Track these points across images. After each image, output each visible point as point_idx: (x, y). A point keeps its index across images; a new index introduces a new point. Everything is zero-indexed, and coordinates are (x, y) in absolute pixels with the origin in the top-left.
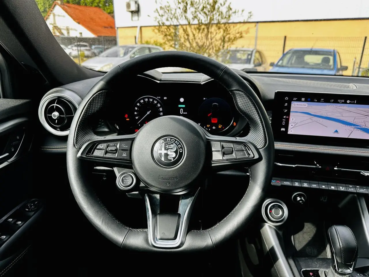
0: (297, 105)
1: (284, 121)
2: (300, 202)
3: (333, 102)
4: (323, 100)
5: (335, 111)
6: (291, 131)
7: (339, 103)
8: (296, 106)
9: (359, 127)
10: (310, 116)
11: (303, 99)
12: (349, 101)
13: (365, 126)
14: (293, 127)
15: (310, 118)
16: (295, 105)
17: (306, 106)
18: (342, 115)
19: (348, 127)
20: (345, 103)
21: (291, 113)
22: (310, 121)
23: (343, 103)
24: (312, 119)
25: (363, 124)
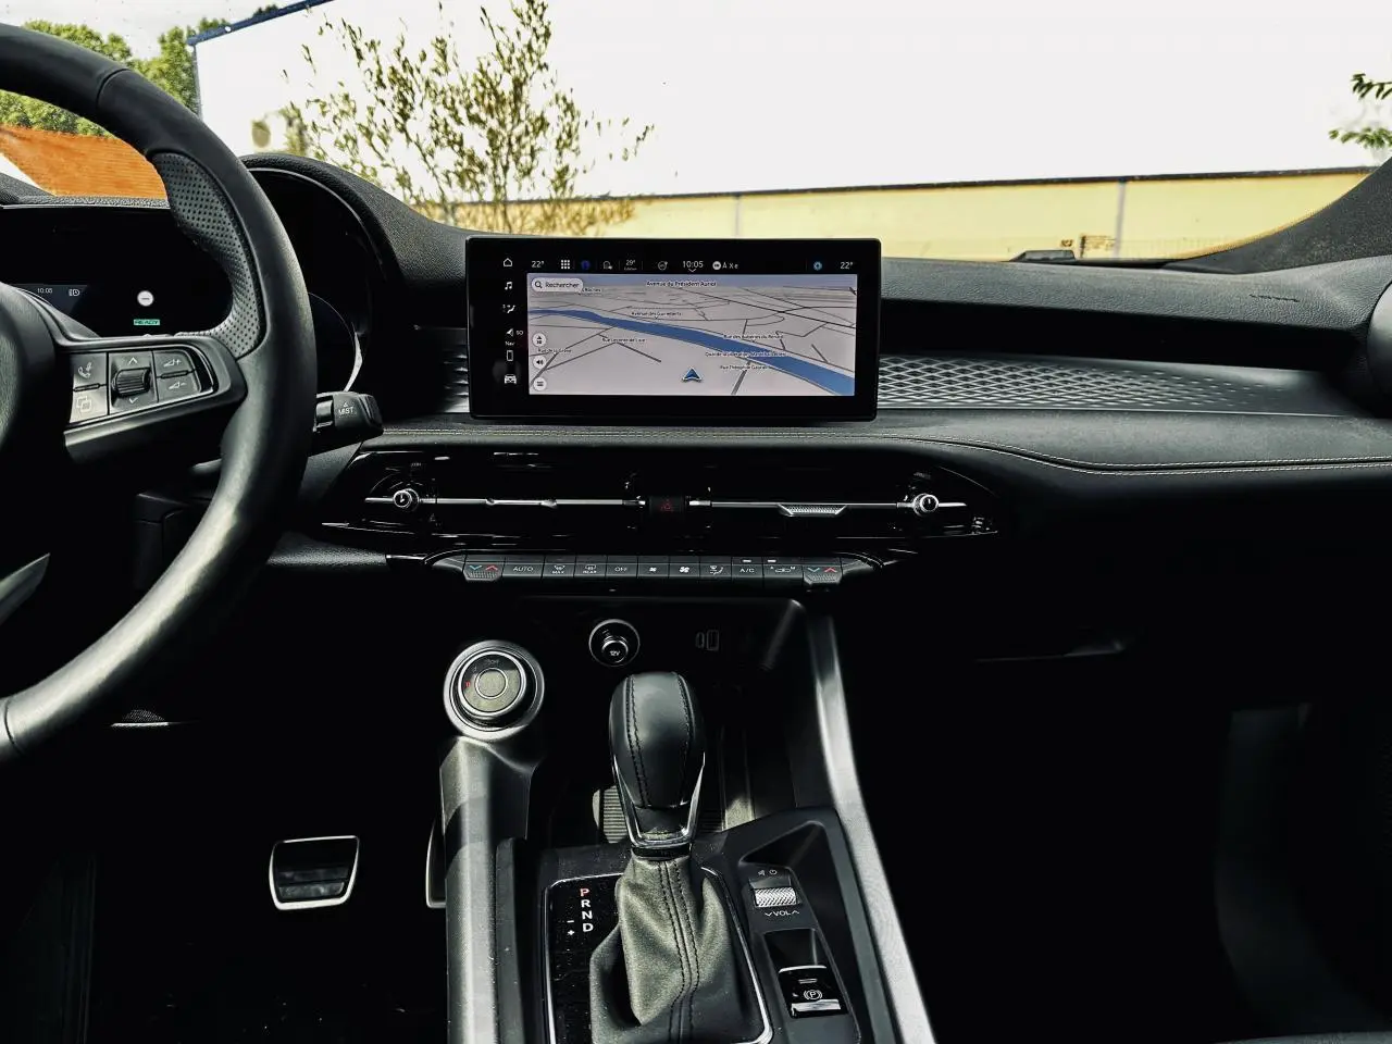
0: (548, 285)
1: (510, 348)
2: (613, 653)
3: (670, 271)
4: (632, 262)
5: (680, 302)
6: (540, 384)
7: (685, 271)
8: (545, 289)
9: (764, 355)
10: (597, 325)
11: (565, 264)
12: (717, 263)
13: (784, 349)
14: (544, 369)
15: (599, 331)
16: (540, 285)
17: (578, 290)
18: (704, 316)
19: (729, 358)
20: (708, 270)
21: (530, 317)
22: (599, 342)
23: (699, 271)
24: (604, 334)
25: (775, 342)
